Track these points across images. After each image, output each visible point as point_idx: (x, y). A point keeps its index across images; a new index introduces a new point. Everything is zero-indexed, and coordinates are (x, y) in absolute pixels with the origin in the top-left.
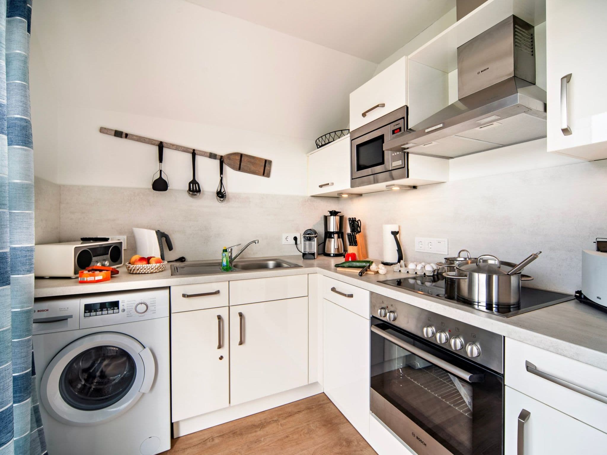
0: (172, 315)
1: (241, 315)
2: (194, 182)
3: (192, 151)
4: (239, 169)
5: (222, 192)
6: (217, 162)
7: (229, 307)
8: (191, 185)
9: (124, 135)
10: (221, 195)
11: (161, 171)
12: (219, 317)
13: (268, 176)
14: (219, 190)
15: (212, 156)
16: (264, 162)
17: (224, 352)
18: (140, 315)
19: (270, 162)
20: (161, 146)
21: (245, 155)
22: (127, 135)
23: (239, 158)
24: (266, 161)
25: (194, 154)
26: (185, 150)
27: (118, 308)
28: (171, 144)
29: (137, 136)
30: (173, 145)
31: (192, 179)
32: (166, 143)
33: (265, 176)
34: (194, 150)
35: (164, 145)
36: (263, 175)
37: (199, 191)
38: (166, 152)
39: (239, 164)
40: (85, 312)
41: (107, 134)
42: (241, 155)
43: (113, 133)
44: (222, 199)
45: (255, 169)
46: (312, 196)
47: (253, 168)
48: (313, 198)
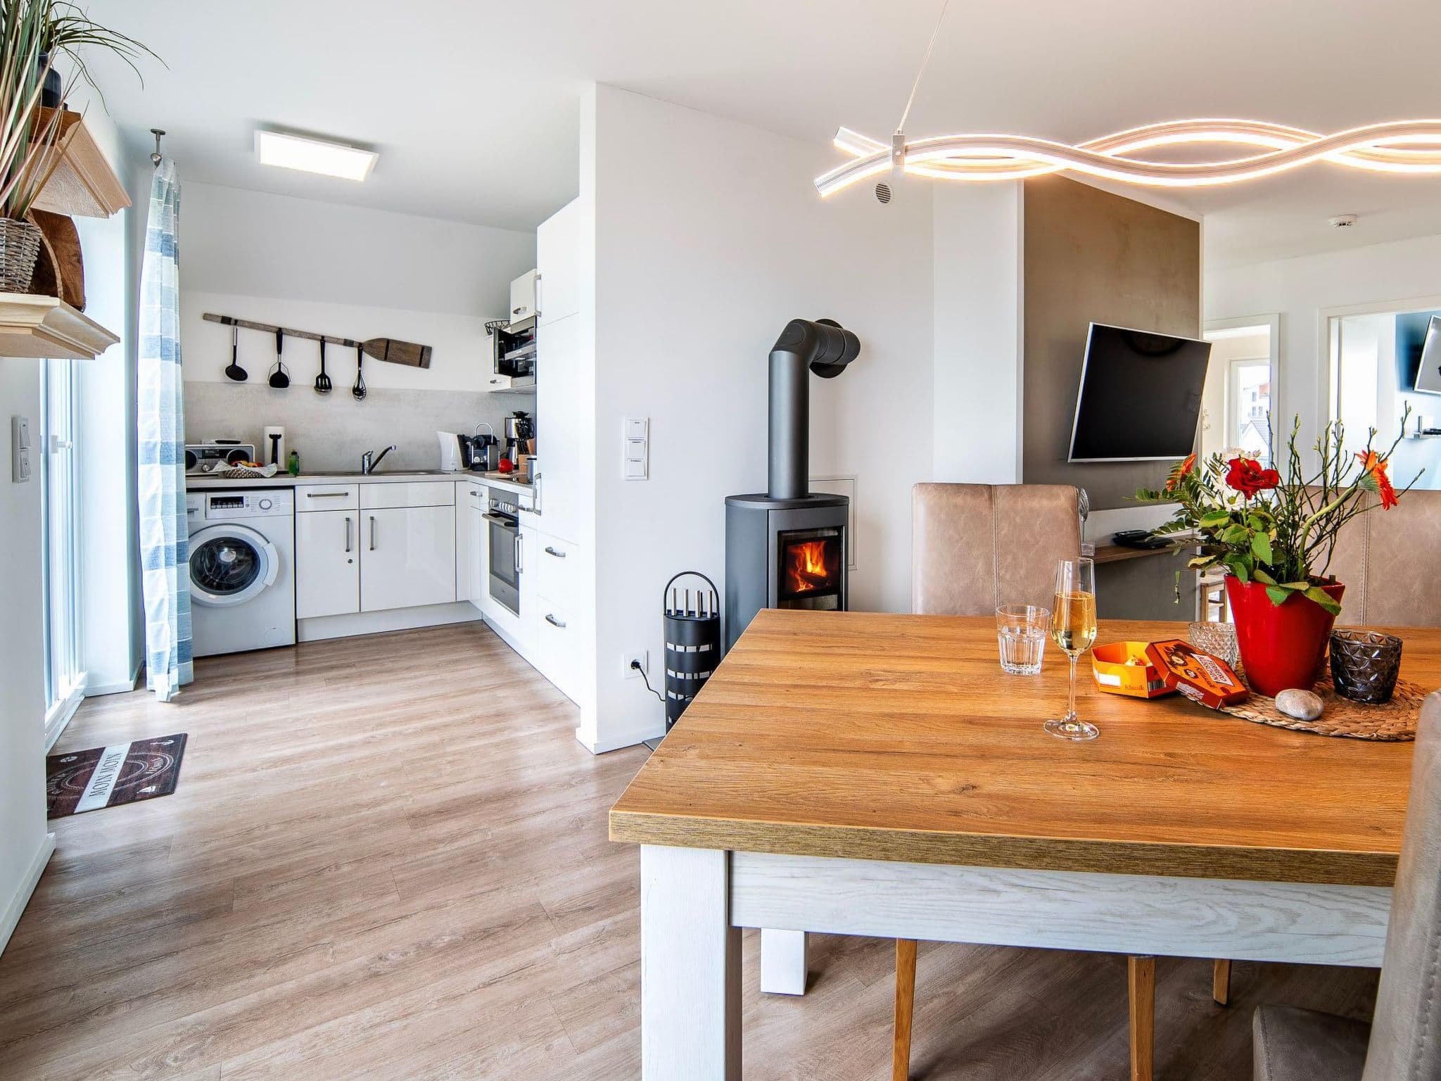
0: (297, 514)
1: (372, 518)
2: (323, 376)
3: (320, 338)
4: (385, 359)
5: (360, 387)
6: (355, 351)
7: (359, 510)
8: (320, 380)
9: (233, 322)
10: (359, 392)
11: (280, 364)
12: (348, 519)
13: (427, 366)
14: (356, 386)
15: (348, 343)
16: (421, 348)
17: (353, 555)
18: (264, 510)
19: (430, 349)
20: (280, 334)
21: (393, 340)
22: (236, 322)
23: (384, 345)
24: (423, 348)
25: (323, 341)
26: (311, 336)
27: (243, 503)
28: (293, 330)
29: (249, 322)
30: (296, 332)
31: (320, 372)
32: (286, 329)
33: (423, 367)
34: (323, 337)
35: (284, 331)
36: (420, 365)
37: (330, 387)
38: (286, 340)
39: (385, 352)
40: (211, 505)
41: (211, 320)
42: (388, 341)
43: (220, 319)
44: (361, 397)
45: (408, 358)
46: (492, 392)
47: (404, 357)
48: (494, 395)
